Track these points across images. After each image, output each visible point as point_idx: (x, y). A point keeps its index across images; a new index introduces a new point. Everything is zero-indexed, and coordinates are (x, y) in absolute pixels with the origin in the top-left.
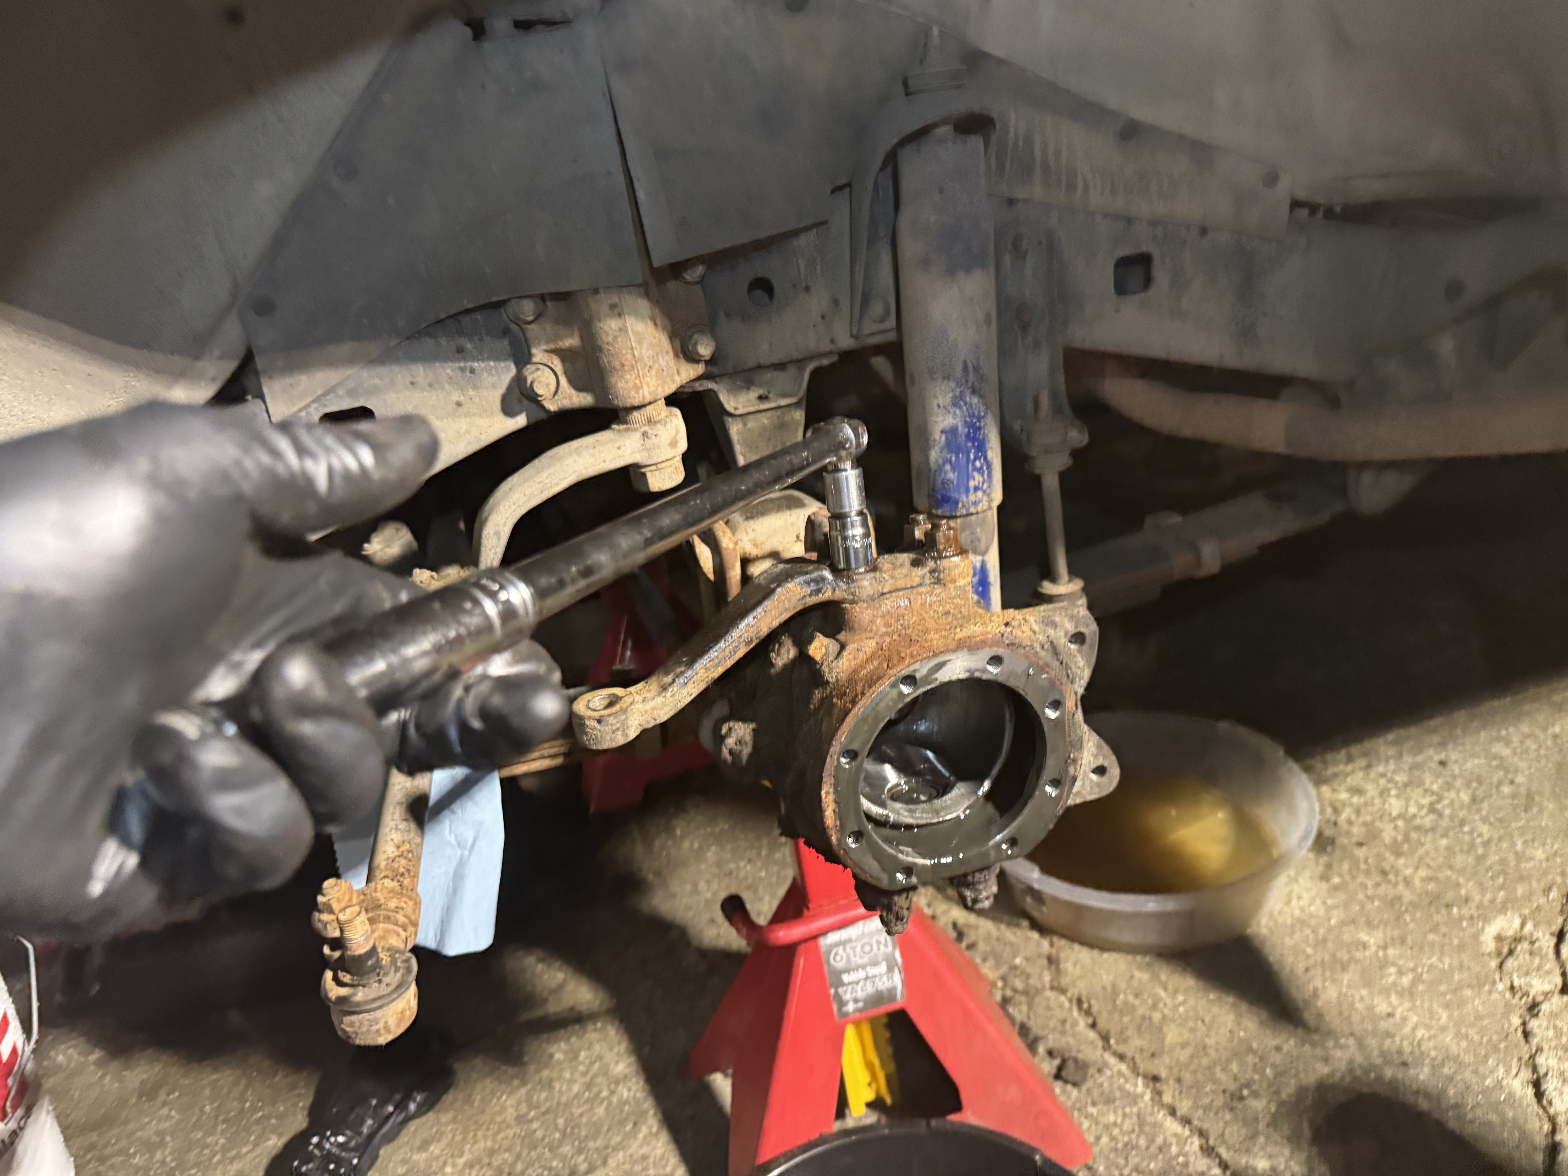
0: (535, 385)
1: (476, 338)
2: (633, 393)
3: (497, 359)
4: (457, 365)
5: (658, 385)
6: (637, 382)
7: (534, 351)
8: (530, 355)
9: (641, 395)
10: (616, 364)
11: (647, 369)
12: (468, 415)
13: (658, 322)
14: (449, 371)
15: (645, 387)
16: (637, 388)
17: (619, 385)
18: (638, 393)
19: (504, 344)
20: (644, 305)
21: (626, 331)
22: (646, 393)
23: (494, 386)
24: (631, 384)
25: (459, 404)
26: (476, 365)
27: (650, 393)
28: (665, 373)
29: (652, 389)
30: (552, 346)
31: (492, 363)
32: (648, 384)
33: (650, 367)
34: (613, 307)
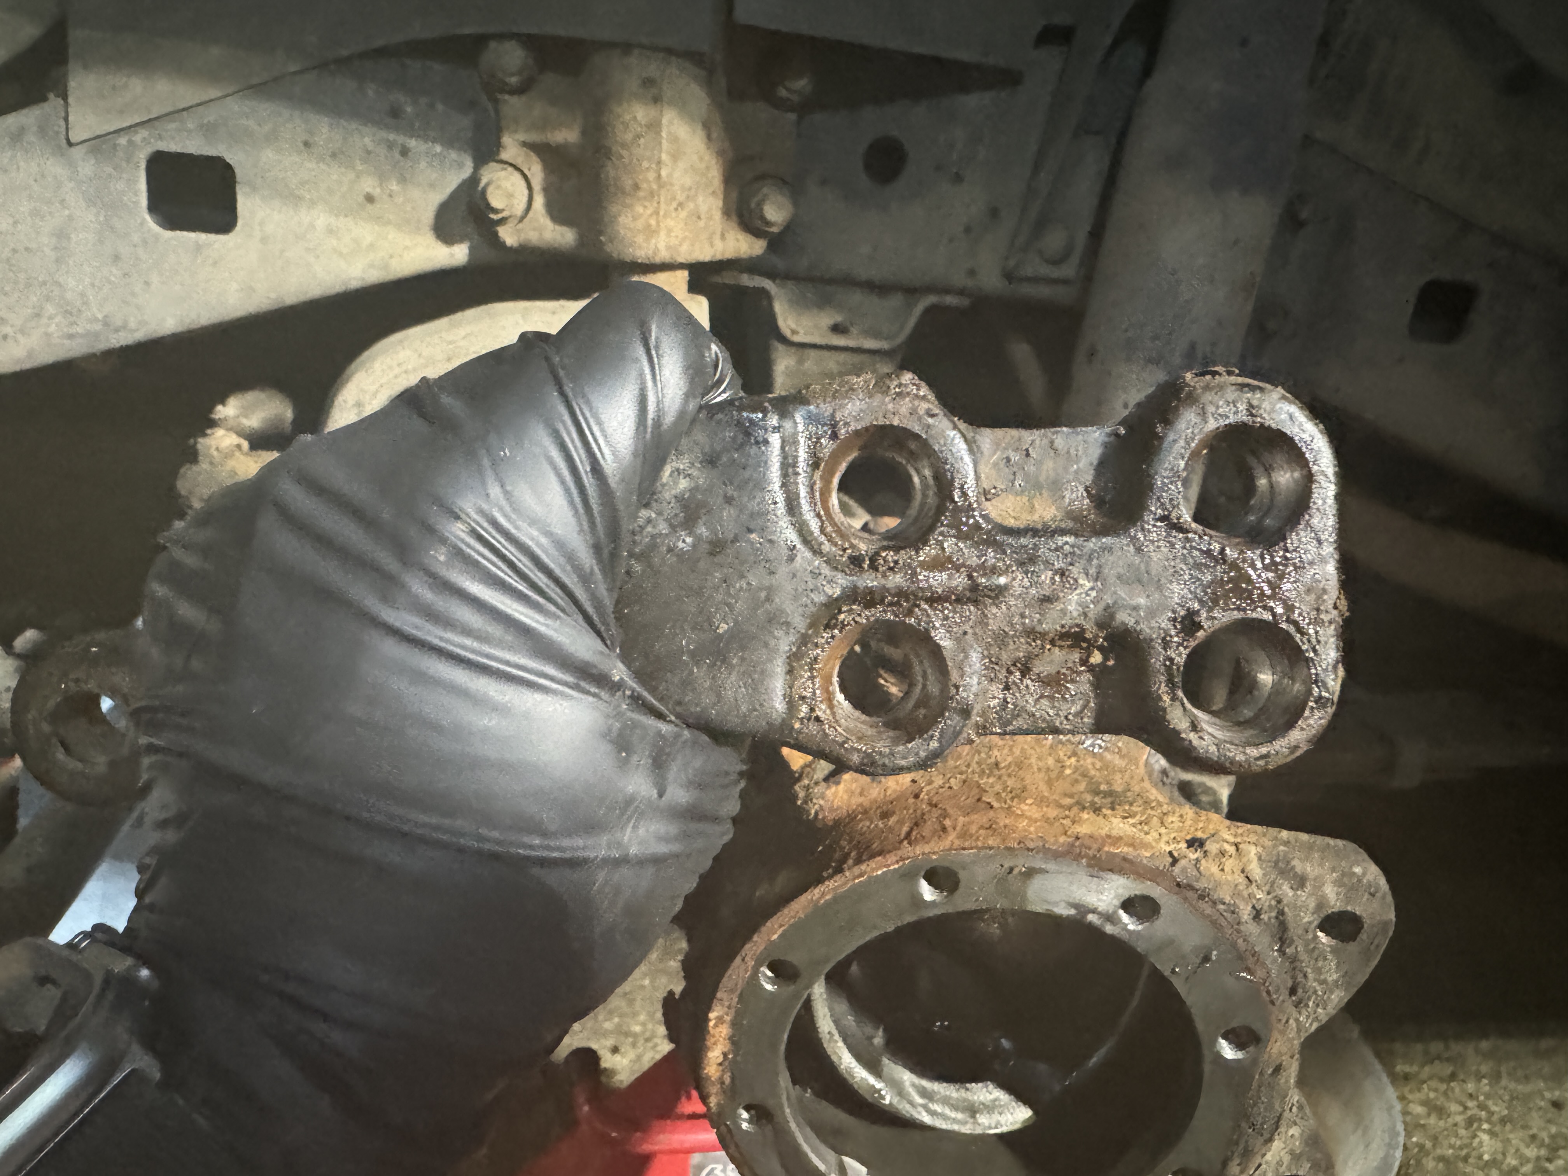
0: (490, 191)
1: (423, 101)
2: (640, 239)
3: (449, 143)
4: (383, 134)
5: (684, 239)
6: (653, 222)
7: (506, 140)
8: (498, 146)
9: (652, 246)
10: (627, 183)
11: (674, 205)
12: (378, 219)
13: (714, 135)
14: (367, 140)
15: (663, 234)
16: (650, 232)
17: (622, 219)
18: (647, 240)
19: (465, 122)
20: (698, 96)
21: (658, 133)
22: (662, 245)
23: (432, 186)
24: (640, 224)
25: (370, 199)
26: (412, 143)
27: (668, 248)
28: (702, 224)
29: (674, 242)
30: (534, 137)
31: (438, 149)
32: (669, 231)
33: (681, 204)
34: (648, 83)
